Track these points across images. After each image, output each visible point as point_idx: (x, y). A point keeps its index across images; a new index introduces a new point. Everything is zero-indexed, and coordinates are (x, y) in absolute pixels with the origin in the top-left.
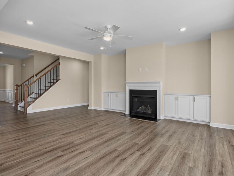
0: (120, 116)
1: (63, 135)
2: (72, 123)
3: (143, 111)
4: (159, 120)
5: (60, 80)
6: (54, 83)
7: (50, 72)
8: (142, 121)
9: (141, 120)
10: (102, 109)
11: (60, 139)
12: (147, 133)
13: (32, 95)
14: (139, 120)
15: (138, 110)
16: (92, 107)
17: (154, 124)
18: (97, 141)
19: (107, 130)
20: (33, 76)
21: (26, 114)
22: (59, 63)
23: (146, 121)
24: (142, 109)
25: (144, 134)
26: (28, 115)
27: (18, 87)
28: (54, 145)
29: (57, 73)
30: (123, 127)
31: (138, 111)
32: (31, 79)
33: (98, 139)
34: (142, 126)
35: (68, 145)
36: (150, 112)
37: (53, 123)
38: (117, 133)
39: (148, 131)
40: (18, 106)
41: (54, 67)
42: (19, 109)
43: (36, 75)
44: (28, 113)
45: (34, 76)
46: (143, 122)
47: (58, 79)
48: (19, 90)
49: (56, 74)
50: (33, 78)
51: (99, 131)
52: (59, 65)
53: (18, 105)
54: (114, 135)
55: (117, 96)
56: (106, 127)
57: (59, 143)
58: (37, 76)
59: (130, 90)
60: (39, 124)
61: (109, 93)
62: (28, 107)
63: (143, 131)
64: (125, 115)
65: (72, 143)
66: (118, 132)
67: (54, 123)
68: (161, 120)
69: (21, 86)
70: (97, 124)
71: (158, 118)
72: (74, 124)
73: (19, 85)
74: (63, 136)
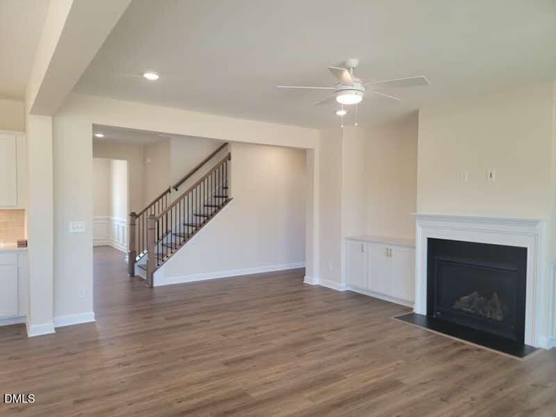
0: (392, 318)
1: (227, 364)
2: (255, 328)
3: (473, 312)
4: (533, 349)
5: (230, 200)
6: (219, 208)
7: (206, 180)
8: (464, 347)
9: (463, 344)
10: (342, 287)
11: (219, 376)
12: (473, 399)
13: (165, 239)
14: (456, 344)
15: (457, 305)
16: (314, 279)
17: (506, 364)
18: (310, 398)
19: (344, 365)
20: (169, 191)
21: (152, 287)
22: (230, 153)
23: (479, 350)
24: (470, 303)
25: (463, 400)
26: (154, 291)
27: (136, 218)
28: (199, 393)
29: (224, 181)
30: (394, 363)
31: (455, 307)
32: (164, 197)
33: (313, 393)
34: (461, 368)
35: (232, 399)
36: (499, 318)
37: (208, 321)
38: (372, 381)
39: (479, 389)
40: (136, 265)
41: (217, 167)
42: (137, 272)
43: (176, 188)
44: (155, 285)
45: (172, 189)
46: (467, 350)
47: (226, 197)
48: (137, 226)
49: (221, 184)
50: (168, 194)
51: (319, 367)
52: (230, 159)
53: (136, 261)
54: (362, 385)
55: (389, 254)
56: (345, 353)
57: (213, 389)
58: (177, 190)
59: (429, 239)
60: (179, 322)
61: (365, 243)
62: (156, 269)
63: (459, 389)
64: (410, 317)
65: (243, 394)
66: (377, 377)
67: (211, 322)
68: (537, 352)
69: (141, 217)
70: (322, 339)
71: (527, 342)
72: (256, 331)
73: (137, 213)
74: (224, 368)
